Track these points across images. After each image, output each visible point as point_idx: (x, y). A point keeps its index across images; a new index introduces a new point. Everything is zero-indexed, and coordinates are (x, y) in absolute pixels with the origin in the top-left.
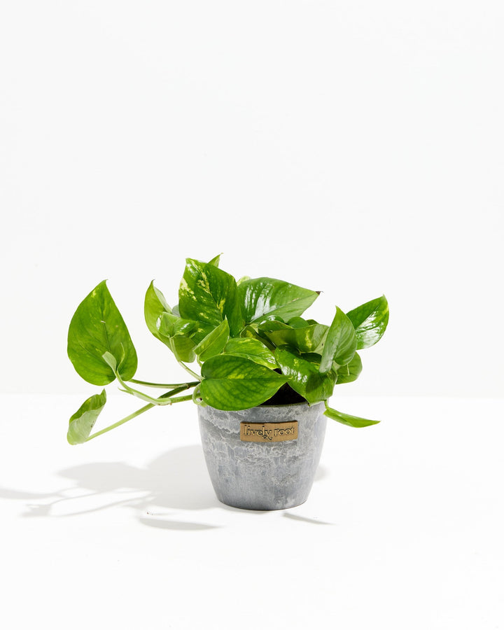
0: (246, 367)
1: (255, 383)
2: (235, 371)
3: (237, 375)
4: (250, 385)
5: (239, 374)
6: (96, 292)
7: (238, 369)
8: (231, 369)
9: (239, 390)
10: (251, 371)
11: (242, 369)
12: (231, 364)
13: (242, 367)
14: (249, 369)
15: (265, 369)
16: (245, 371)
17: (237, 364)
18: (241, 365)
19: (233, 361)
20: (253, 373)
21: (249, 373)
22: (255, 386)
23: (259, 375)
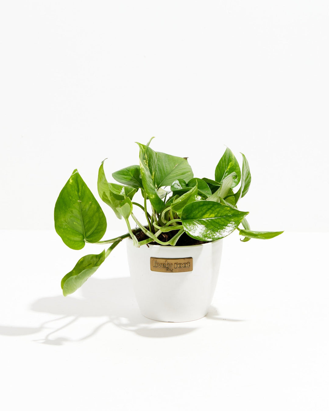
0: (215, 209)
1: (223, 219)
2: (208, 212)
3: (210, 215)
4: (220, 221)
5: (211, 213)
6: (72, 179)
7: (210, 211)
8: (204, 211)
9: (213, 225)
10: (219, 211)
11: (213, 210)
12: (205, 207)
13: (213, 208)
14: (218, 210)
15: (229, 208)
16: (215, 211)
17: (209, 207)
18: (211, 207)
19: (206, 205)
20: (220, 212)
21: (218, 213)
22: (223, 221)
23: (225, 213)
